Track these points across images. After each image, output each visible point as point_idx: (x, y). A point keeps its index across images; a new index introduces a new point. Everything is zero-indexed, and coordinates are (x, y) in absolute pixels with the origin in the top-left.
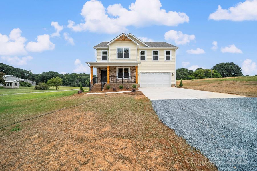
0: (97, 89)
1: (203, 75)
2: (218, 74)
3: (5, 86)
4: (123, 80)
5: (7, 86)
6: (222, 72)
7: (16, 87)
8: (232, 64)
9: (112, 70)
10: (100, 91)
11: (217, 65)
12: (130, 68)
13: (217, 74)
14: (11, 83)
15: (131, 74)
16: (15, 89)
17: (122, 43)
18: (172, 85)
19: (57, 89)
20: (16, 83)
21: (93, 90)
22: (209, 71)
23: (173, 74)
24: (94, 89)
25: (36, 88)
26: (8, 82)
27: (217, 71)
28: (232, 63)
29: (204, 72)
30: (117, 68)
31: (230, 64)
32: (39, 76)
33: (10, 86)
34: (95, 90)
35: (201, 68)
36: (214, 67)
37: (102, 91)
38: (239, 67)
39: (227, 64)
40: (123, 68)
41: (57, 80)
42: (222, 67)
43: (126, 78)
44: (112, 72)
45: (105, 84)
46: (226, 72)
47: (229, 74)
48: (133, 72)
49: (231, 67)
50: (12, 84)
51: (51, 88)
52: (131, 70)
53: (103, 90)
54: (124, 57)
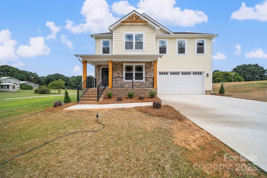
0: (91, 97)
1: (221, 79)
2: (240, 77)
3: (2, 89)
4: (134, 84)
5: (4, 89)
6: (244, 75)
7: (14, 90)
8: (256, 66)
9: (116, 69)
10: (95, 100)
11: (238, 66)
12: (144, 65)
13: (238, 77)
14: (8, 86)
15: (146, 74)
16: (12, 92)
17: (133, 26)
18: (206, 91)
19: (60, 93)
20: (14, 86)
21: (84, 100)
22: (229, 73)
23: (208, 74)
24: (87, 97)
25: (36, 92)
26: (6, 85)
27: (237, 74)
28: (256, 64)
29: (223, 75)
30: (125, 65)
31: (254, 65)
32: (45, 79)
33: (7, 89)
34: (87, 100)
35: (218, 71)
36: (234, 69)
37: (98, 101)
38: (265, 69)
39: (250, 65)
40: (134, 65)
41: (59, 82)
42: (245, 70)
43: (139, 81)
44: (116, 70)
45: (105, 90)
46: (249, 75)
47: (253, 78)
48: (149, 70)
49: (255, 69)
50: (10, 87)
51: (52, 91)
52: (146, 68)
53: (101, 99)
54: (136, 48)
